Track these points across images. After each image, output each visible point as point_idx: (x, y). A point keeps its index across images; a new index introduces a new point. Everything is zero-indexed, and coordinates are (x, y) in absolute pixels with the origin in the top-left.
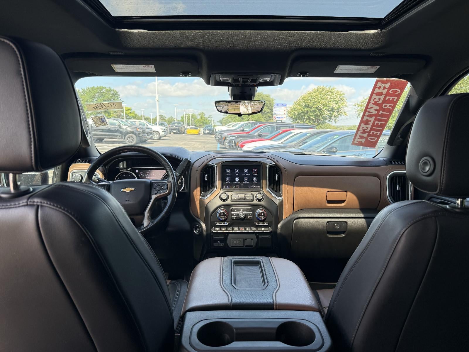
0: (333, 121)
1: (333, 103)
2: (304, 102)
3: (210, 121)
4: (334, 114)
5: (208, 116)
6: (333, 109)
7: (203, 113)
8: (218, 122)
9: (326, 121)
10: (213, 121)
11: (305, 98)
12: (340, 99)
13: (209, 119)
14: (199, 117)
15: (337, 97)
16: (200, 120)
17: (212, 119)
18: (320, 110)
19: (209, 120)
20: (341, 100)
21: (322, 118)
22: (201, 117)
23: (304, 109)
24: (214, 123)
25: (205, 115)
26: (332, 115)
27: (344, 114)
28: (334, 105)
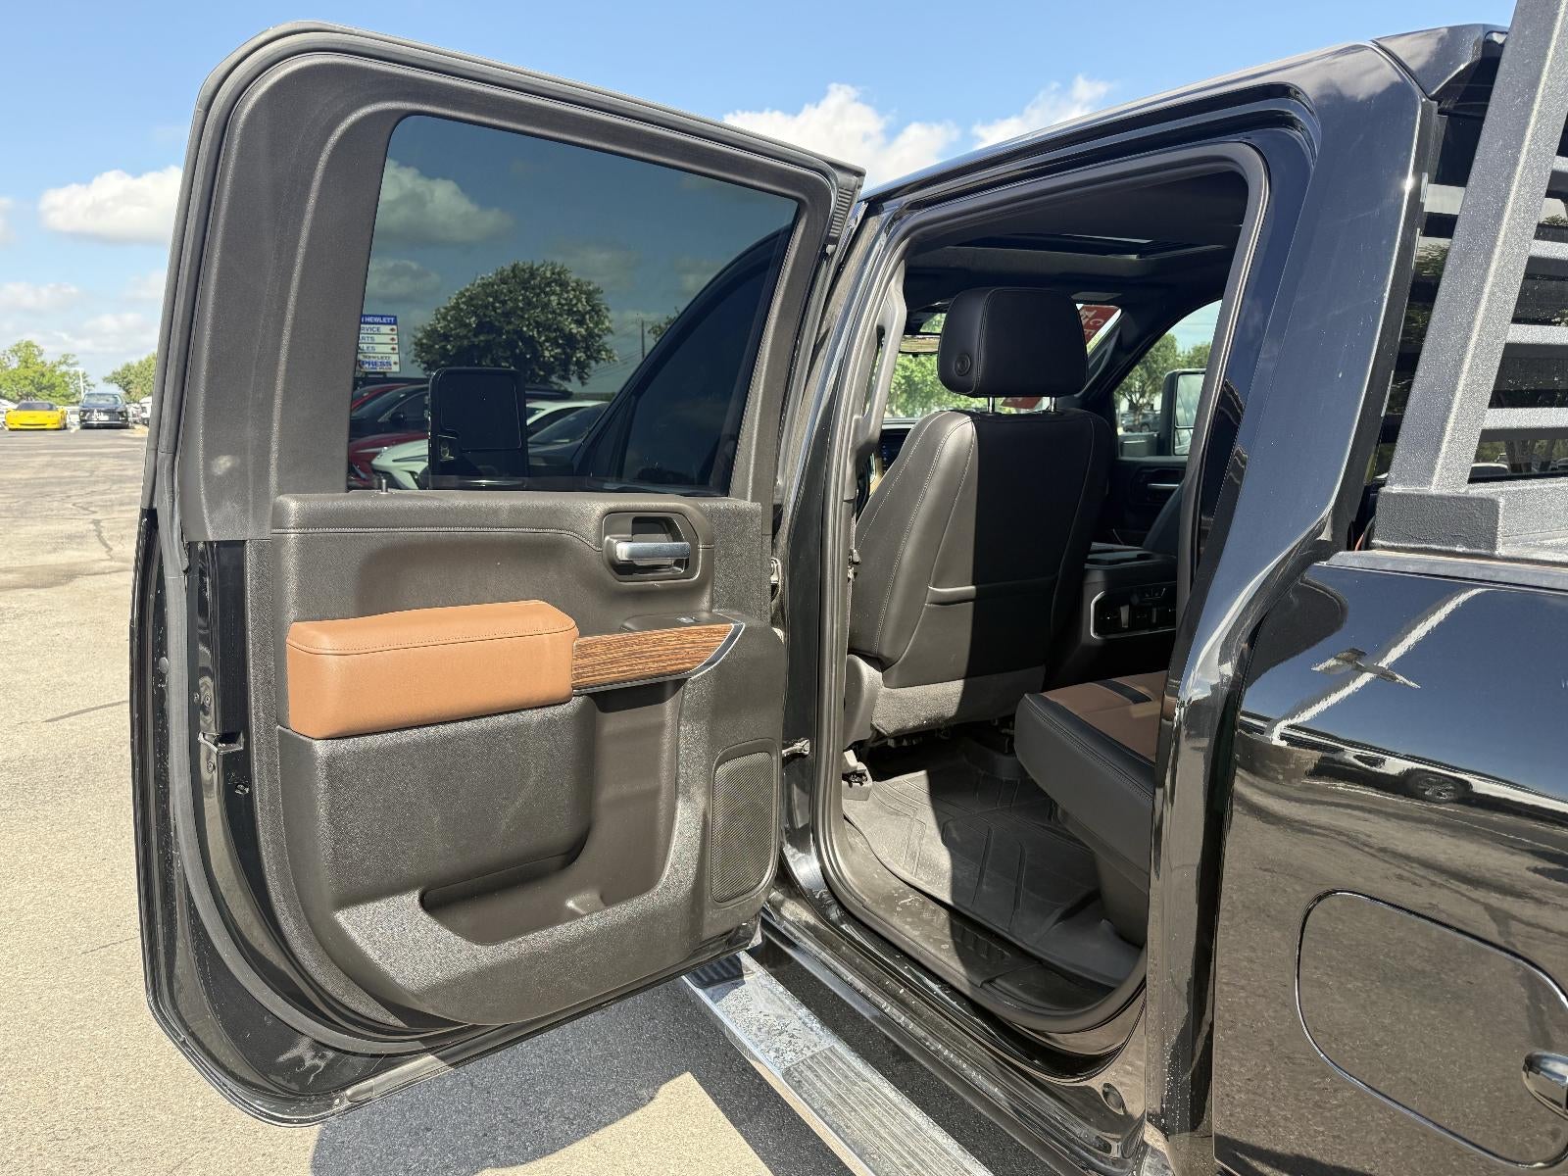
0: (574, 379)
1: (569, 320)
2: (475, 313)
3: (67, 379)
4: (578, 355)
5: (57, 359)
6: (571, 340)
7: (29, 345)
8: (107, 380)
9: (554, 378)
10: (85, 376)
11: (475, 302)
12: (589, 308)
13: (64, 368)
14: (15, 364)
15: (579, 300)
16: (23, 372)
17: (80, 370)
18: (530, 342)
19: (63, 375)
20: (592, 310)
21: (540, 369)
22: (25, 363)
23: (475, 336)
24: (88, 385)
25: (41, 354)
26: (569, 357)
27: (604, 357)
28: (573, 326)
